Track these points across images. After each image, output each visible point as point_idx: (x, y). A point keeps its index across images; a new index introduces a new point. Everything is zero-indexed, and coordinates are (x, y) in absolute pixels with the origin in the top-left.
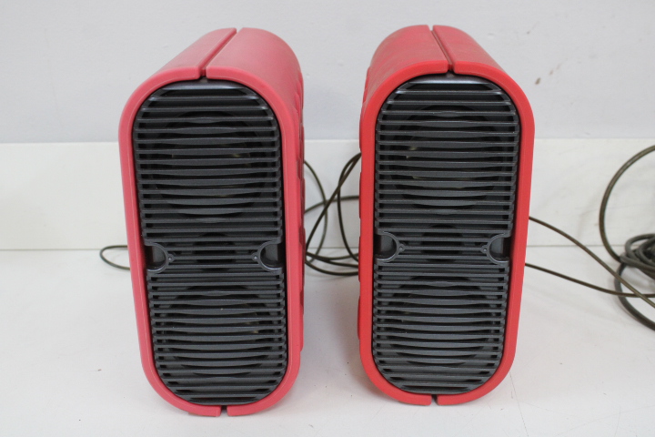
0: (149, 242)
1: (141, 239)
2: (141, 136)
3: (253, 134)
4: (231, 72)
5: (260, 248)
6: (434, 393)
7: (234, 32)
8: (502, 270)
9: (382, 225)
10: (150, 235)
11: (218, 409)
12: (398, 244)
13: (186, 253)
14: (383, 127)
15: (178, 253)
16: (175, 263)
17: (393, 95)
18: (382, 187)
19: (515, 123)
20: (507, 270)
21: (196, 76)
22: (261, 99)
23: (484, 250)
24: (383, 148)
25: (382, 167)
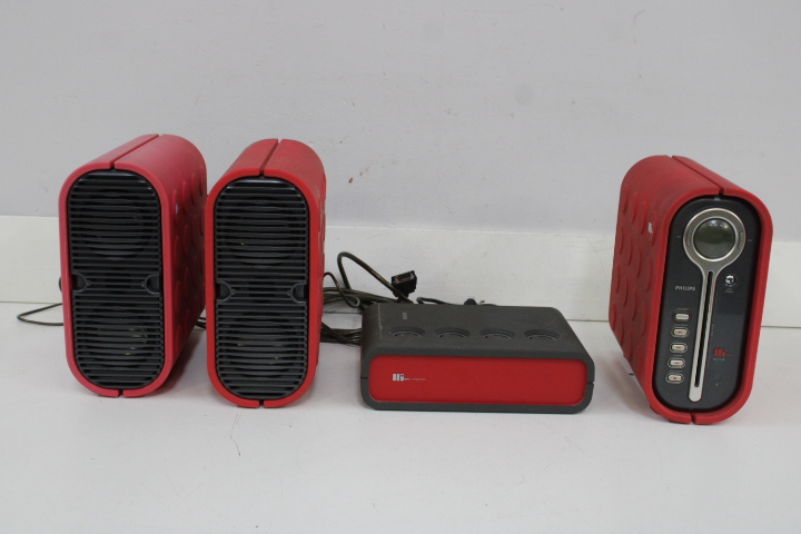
0: (75, 272)
1: (70, 270)
2: (73, 203)
3: (143, 205)
4: (130, 166)
5: (146, 279)
6: (261, 397)
7: (157, 136)
8: (302, 308)
9: (220, 276)
10: (76, 267)
11: (116, 392)
12: (231, 290)
13: (99, 280)
14: (219, 211)
15: (93, 280)
16: (92, 286)
17: (224, 189)
18: (220, 250)
19: (305, 209)
20: (306, 307)
21: (108, 167)
22: (148, 183)
23: (290, 293)
24: (220, 224)
25: (219, 237)
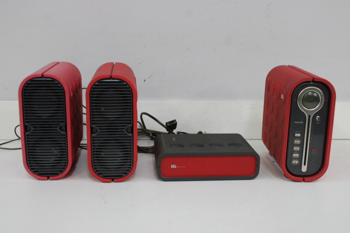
0: (26, 124)
1: (24, 124)
2: (25, 93)
3: (57, 93)
4: (52, 75)
5: (59, 126)
6: (112, 178)
7: (59, 63)
8: (130, 137)
9: (93, 124)
10: (27, 122)
11: (46, 178)
12: (98, 130)
13: (37, 127)
14: (92, 94)
15: (35, 127)
16: (34, 130)
17: (94, 84)
18: (93, 112)
19: (131, 92)
20: (132, 137)
21: (41, 76)
22: (59, 83)
23: (124, 130)
24: (92, 100)
25: (92, 106)
